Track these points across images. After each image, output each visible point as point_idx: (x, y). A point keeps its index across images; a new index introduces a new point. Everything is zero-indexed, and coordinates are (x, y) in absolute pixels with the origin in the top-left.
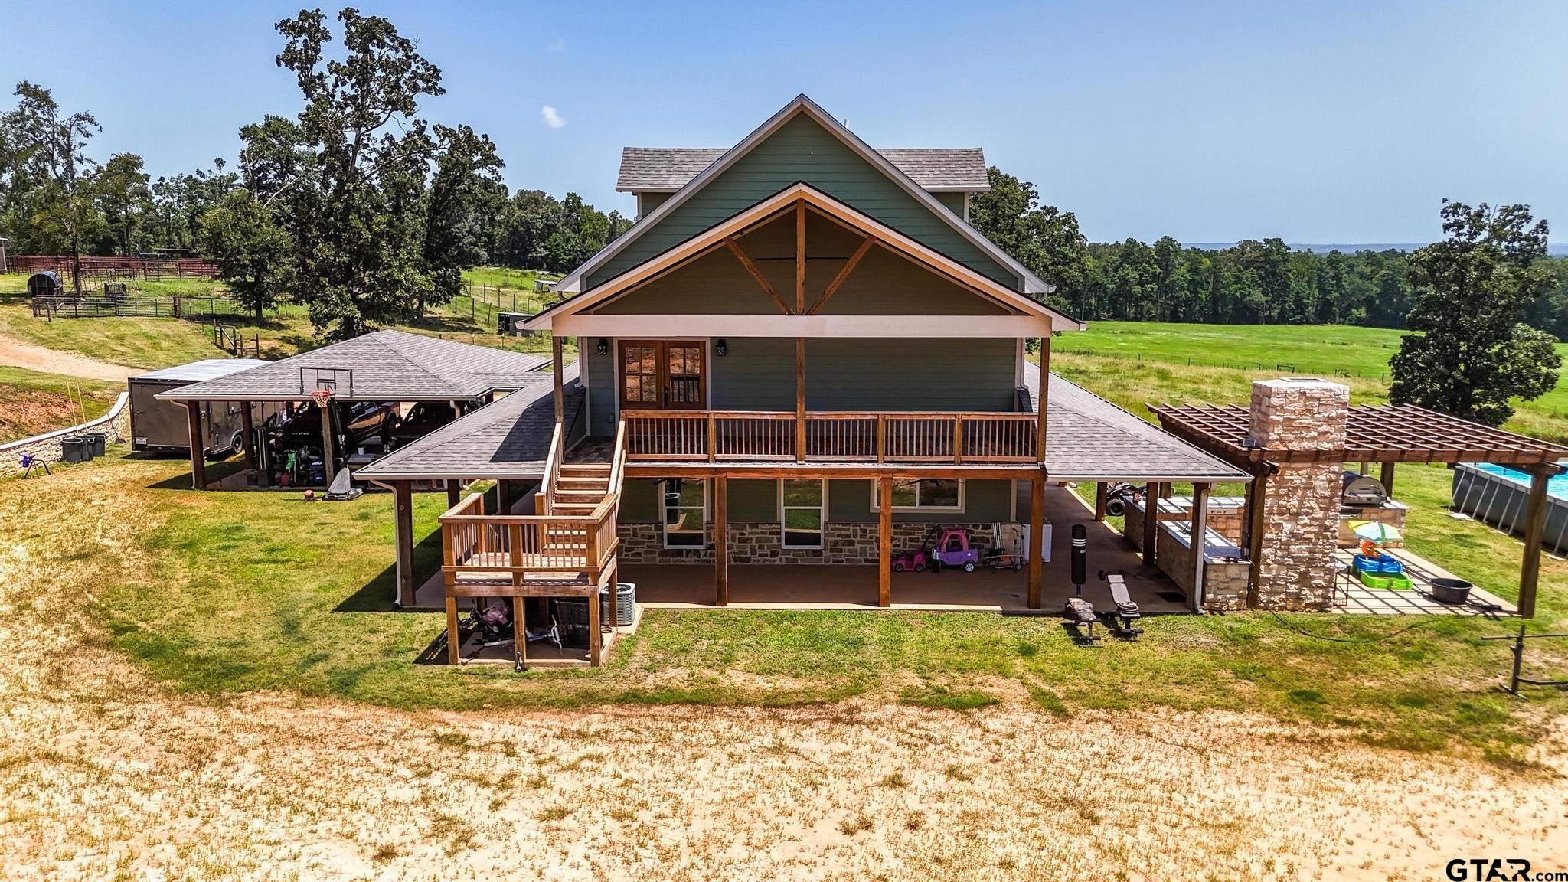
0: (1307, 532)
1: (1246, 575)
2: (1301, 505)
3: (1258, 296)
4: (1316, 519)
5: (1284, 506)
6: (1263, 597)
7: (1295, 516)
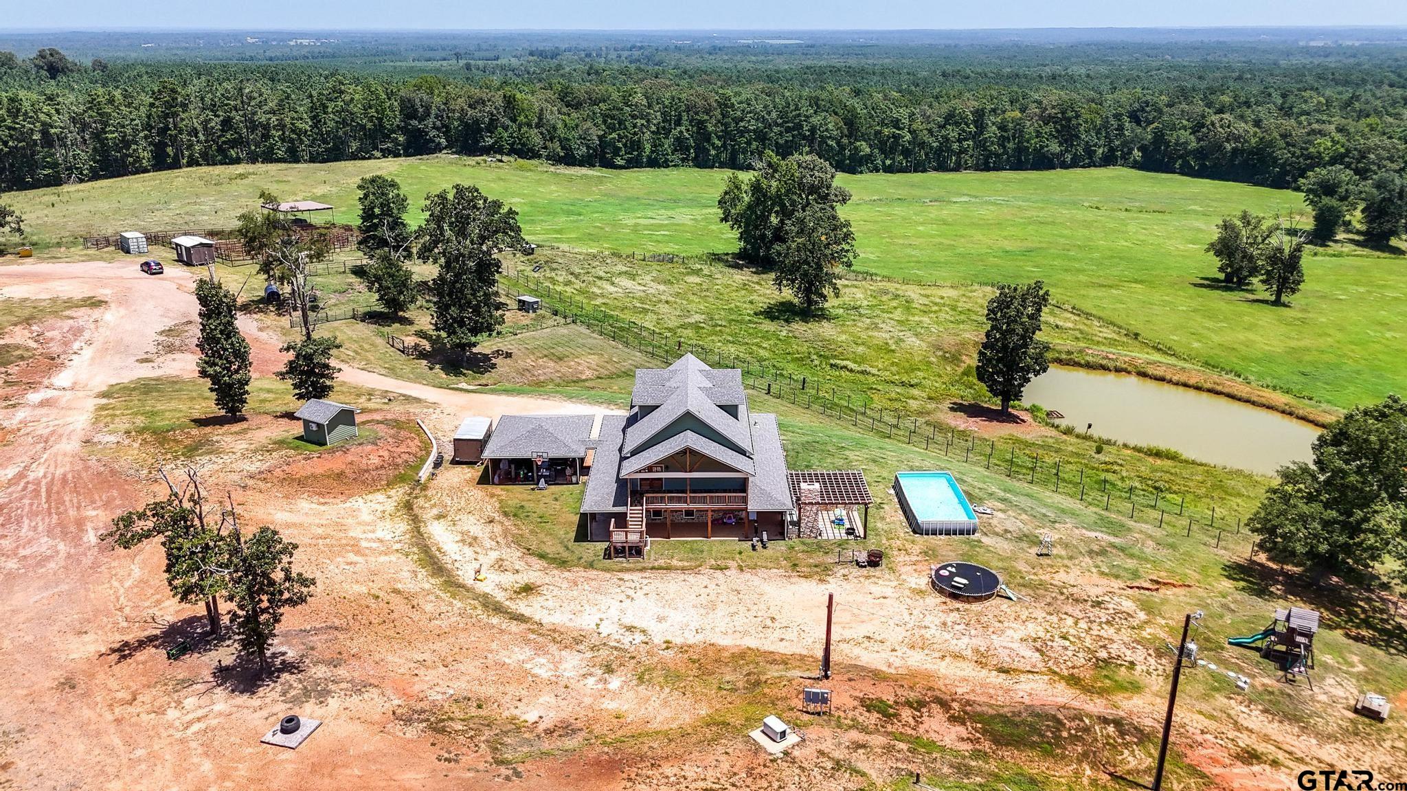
3: (1055, 147)
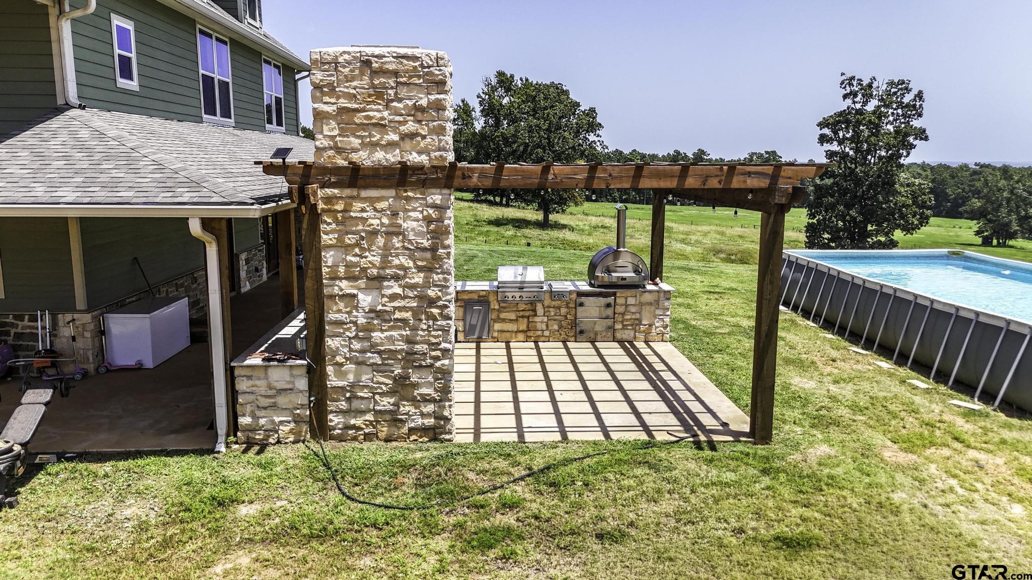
0: (400, 309)
1: (302, 384)
2: (385, 264)
4: (413, 287)
5: (356, 265)
6: (335, 420)
7: (377, 281)
